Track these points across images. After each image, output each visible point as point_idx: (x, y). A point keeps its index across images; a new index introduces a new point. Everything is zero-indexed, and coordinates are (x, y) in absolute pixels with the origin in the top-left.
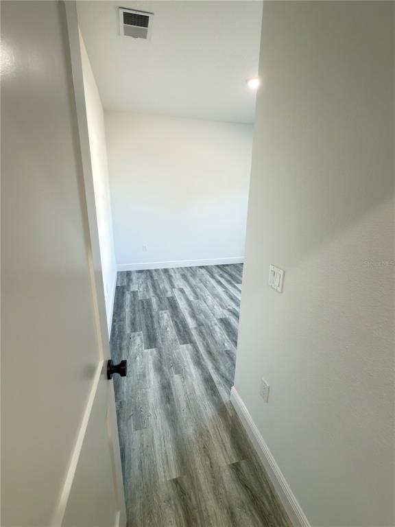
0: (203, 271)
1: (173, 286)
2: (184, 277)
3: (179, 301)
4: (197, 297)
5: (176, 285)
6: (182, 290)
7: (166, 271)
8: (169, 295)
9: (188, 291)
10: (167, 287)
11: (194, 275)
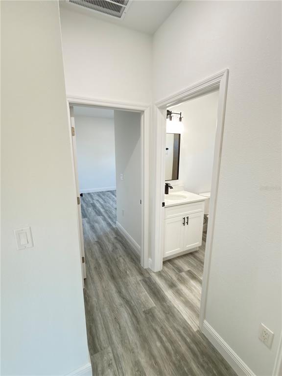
0: (109, 193)
1: (93, 199)
2: (99, 195)
3: (96, 204)
4: (105, 202)
5: (94, 198)
6: (98, 200)
7: (89, 194)
8: (92, 202)
9: (101, 200)
10: (90, 199)
11: (104, 195)
